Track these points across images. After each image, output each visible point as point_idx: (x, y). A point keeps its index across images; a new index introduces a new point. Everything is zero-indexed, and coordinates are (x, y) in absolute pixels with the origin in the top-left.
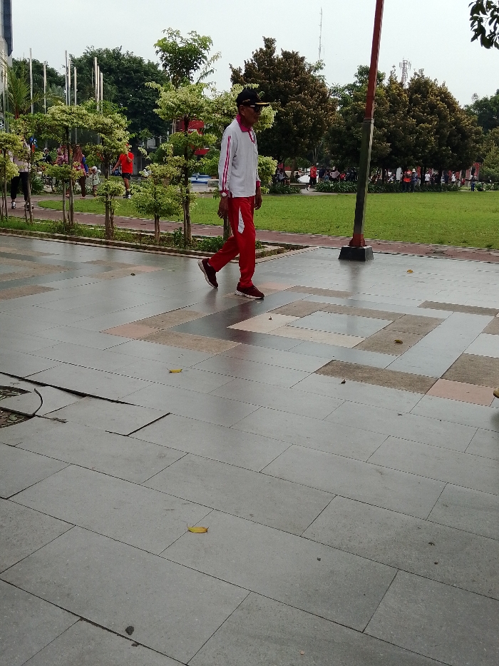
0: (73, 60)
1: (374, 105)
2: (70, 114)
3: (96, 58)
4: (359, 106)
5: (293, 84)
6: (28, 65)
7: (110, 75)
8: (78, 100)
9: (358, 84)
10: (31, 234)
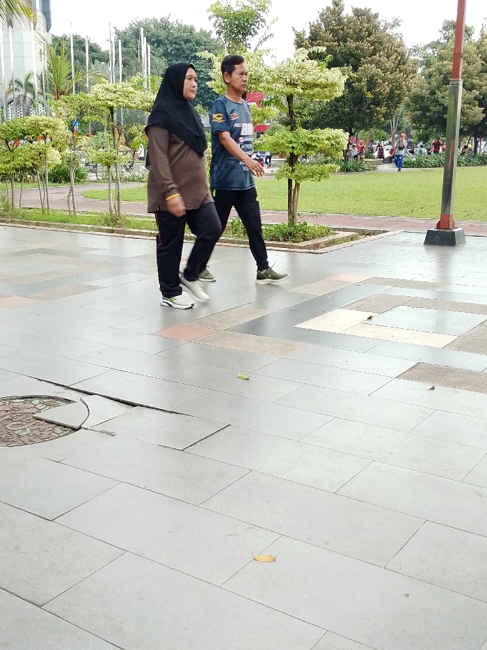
0: (118, 33)
1: (462, 64)
2: (114, 92)
3: (142, 29)
4: (444, 66)
5: (365, 45)
6: (69, 41)
7: (158, 47)
8: (123, 76)
9: (442, 41)
10: (75, 228)
